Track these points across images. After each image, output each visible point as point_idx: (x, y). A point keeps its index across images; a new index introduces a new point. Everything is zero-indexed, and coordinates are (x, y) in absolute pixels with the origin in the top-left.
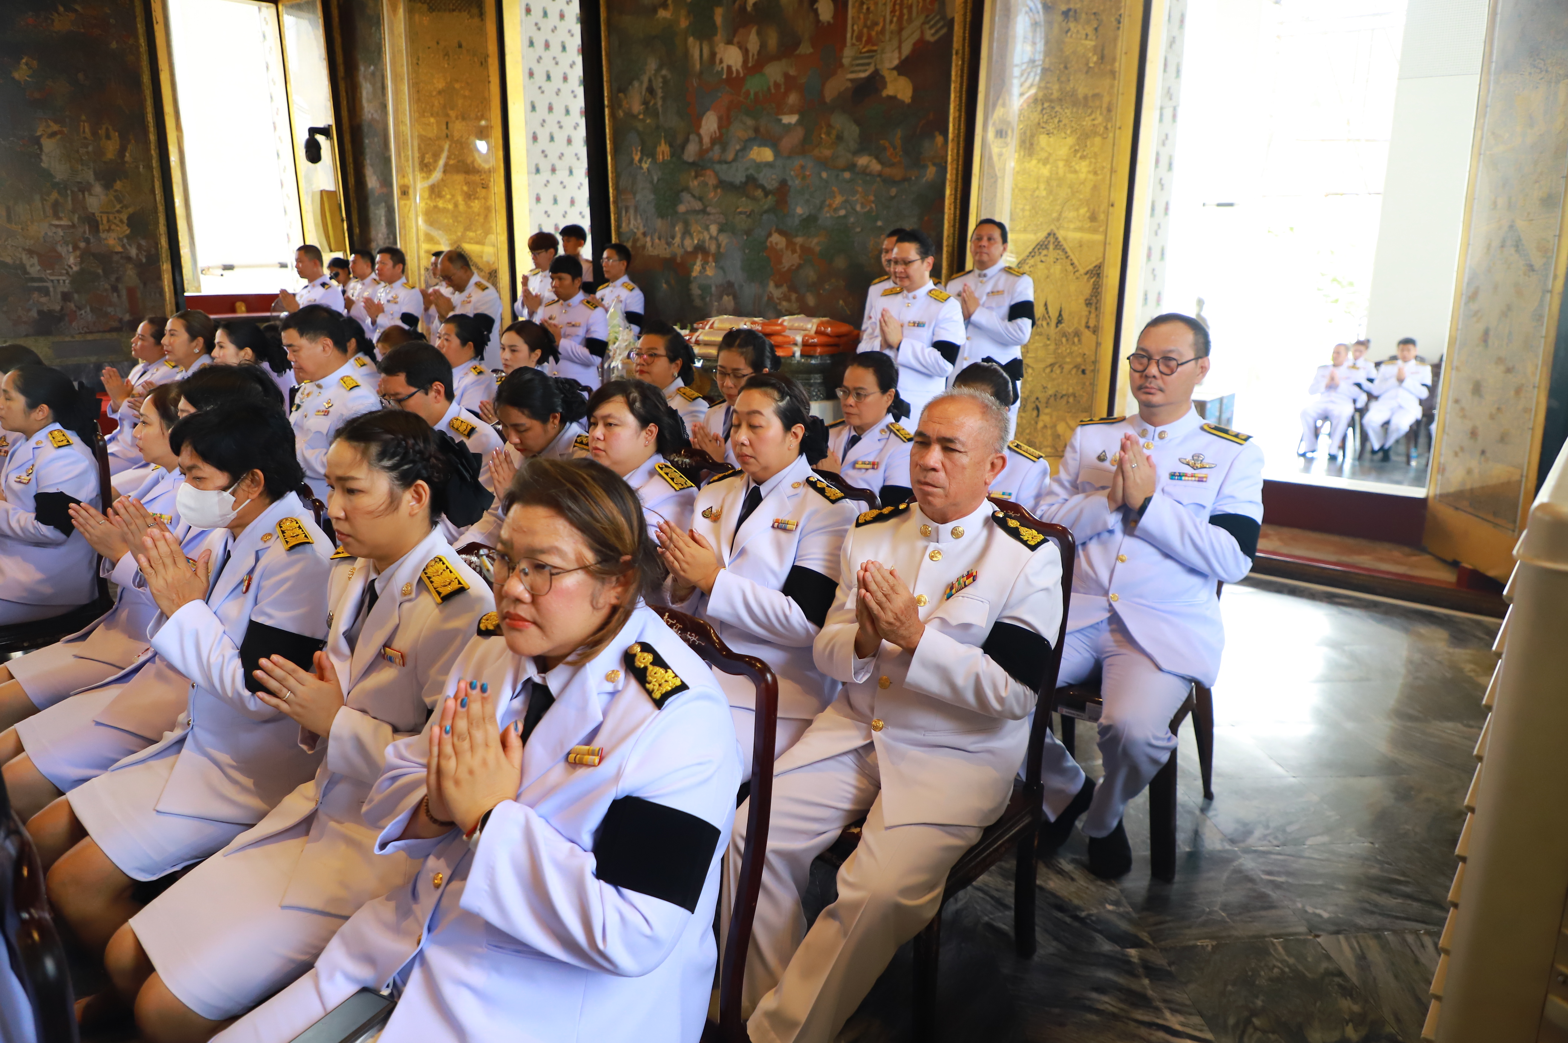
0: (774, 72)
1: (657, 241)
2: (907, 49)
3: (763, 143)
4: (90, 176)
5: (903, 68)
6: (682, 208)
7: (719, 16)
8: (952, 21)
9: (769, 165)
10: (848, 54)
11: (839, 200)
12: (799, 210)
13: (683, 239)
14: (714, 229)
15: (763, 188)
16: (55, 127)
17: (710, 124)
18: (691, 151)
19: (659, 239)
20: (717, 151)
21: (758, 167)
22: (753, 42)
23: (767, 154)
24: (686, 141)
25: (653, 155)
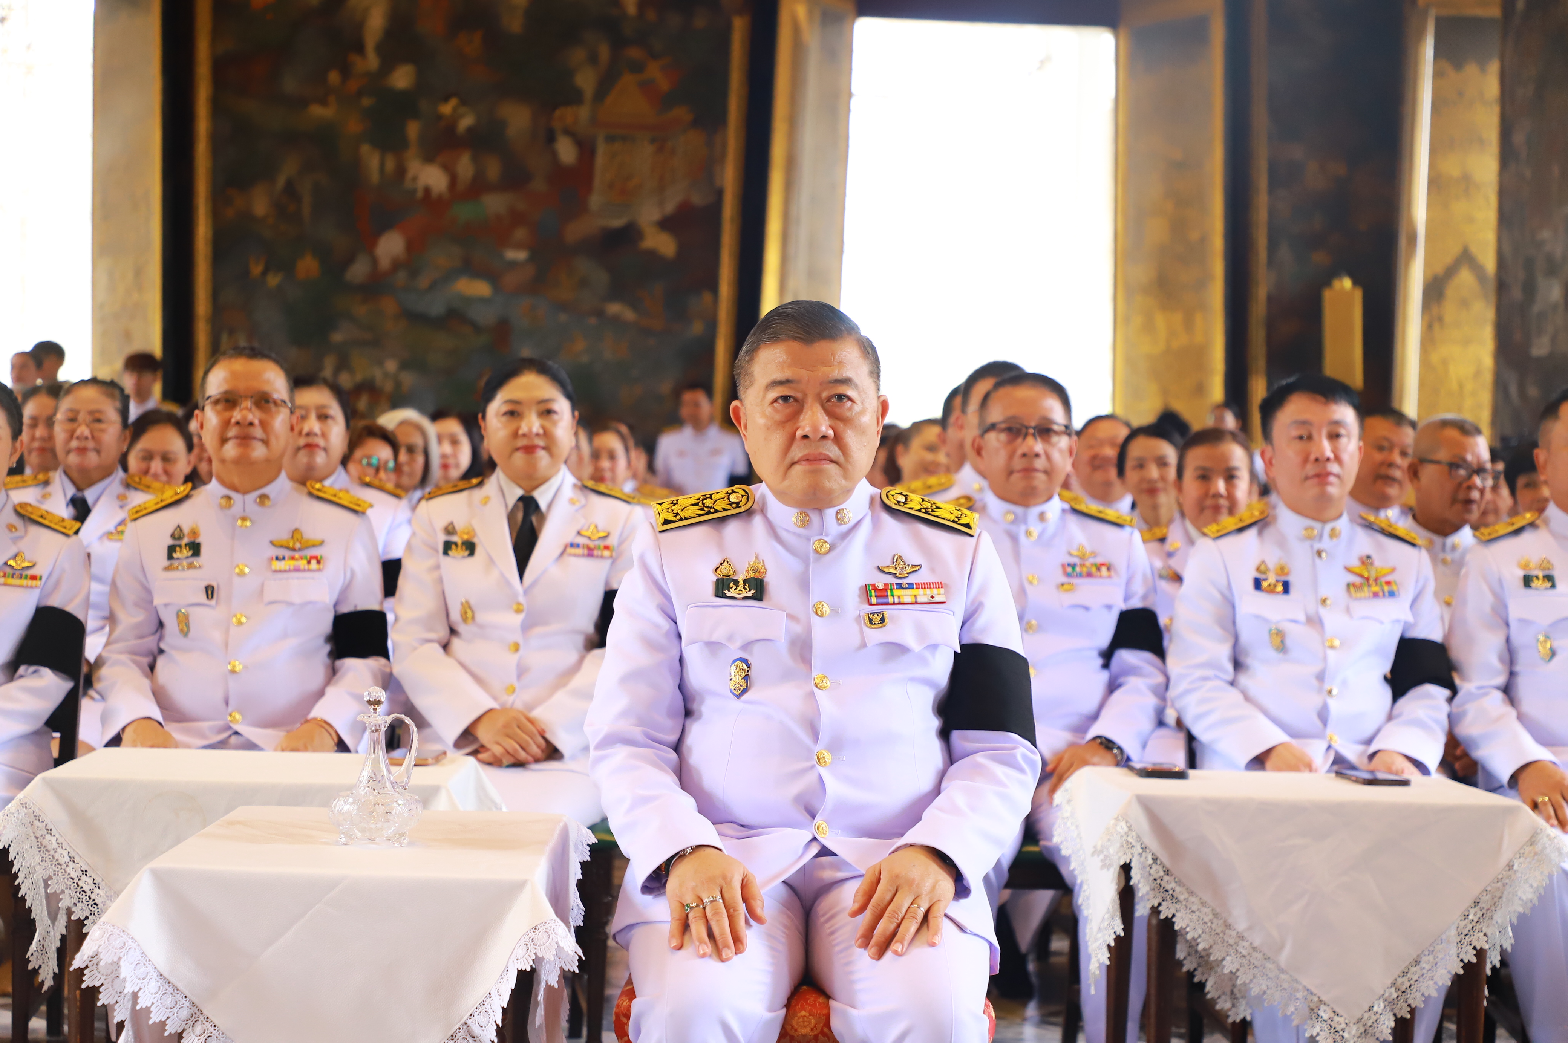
0: (495, 204)
2: (670, 207)
3: (476, 275)
5: (666, 224)
6: (337, 337)
7: (413, 129)
8: (719, 194)
9: (482, 300)
10: (595, 200)
11: (580, 345)
14: (391, 366)
15: (473, 323)
17: (391, 246)
18: (358, 271)
20: (401, 277)
21: (469, 301)
22: (465, 166)
23: (480, 288)
24: (349, 260)
25: (287, 267)
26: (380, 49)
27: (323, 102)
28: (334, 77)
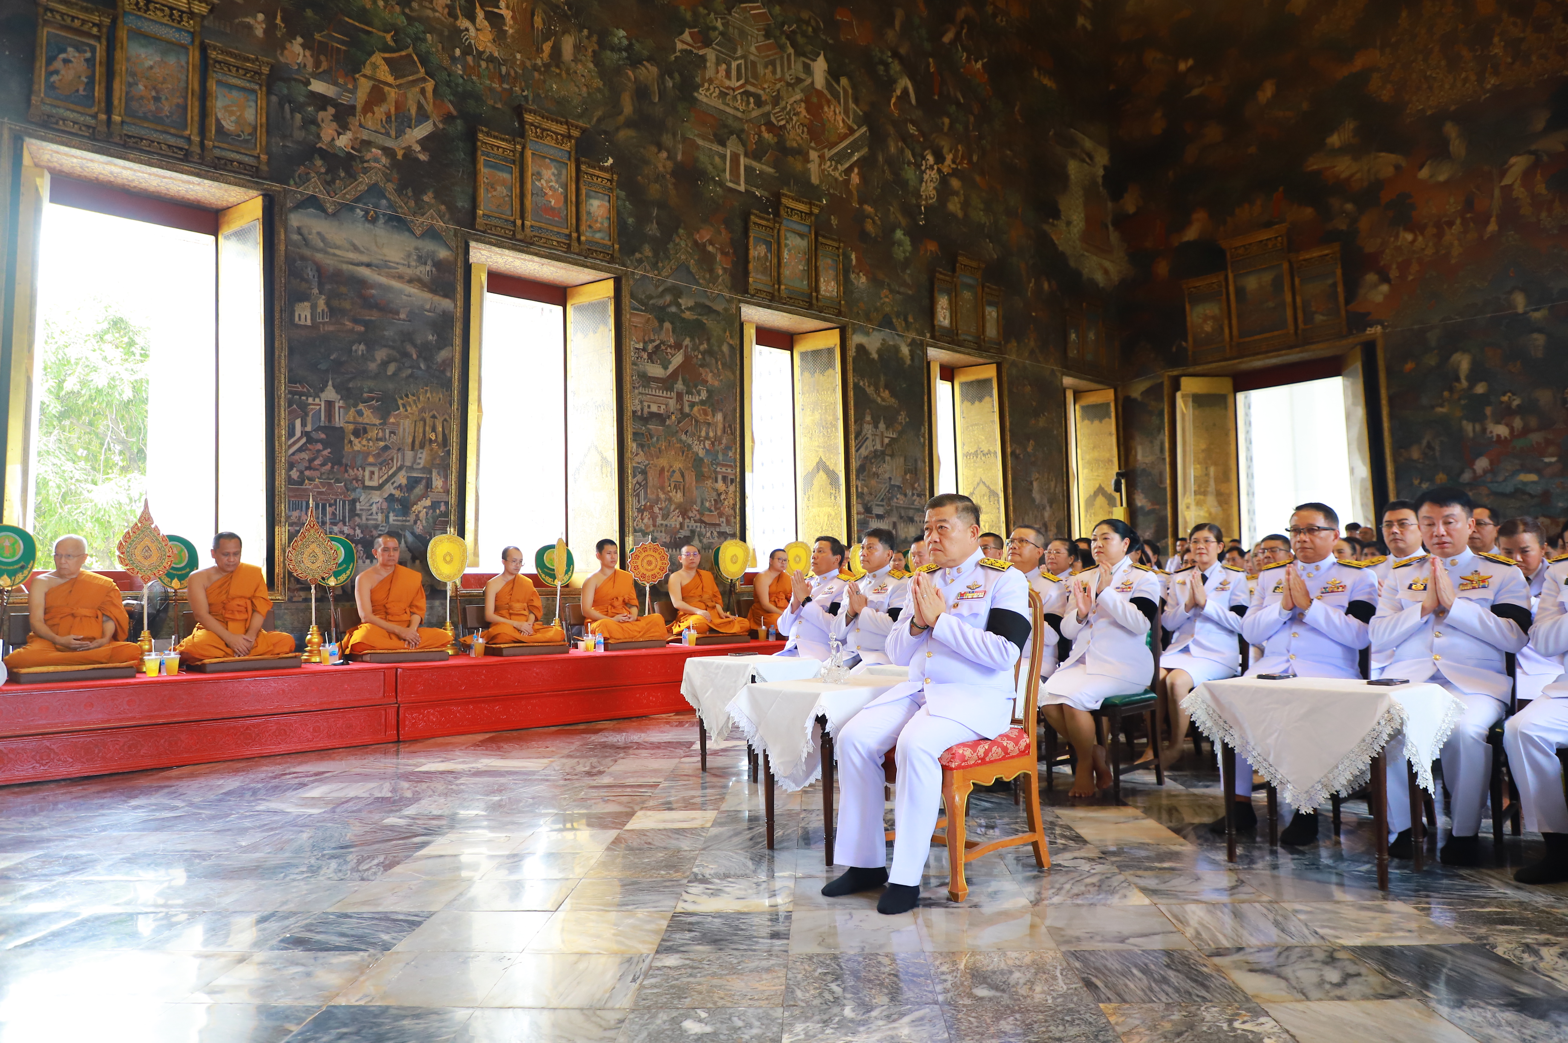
0: (1536, 437)
3: (1530, 471)
4: (1045, 501)
7: (1488, 411)
9: (1533, 482)
12: (1560, 505)
15: (1530, 495)
16: (1037, 475)
17: (1482, 464)
18: (1466, 477)
20: (1489, 477)
21: (1525, 484)
22: (1518, 423)
23: (1533, 477)
24: (1462, 472)
25: (1431, 480)
26: (1468, 378)
27: (1442, 406)
28: (1446, 394)
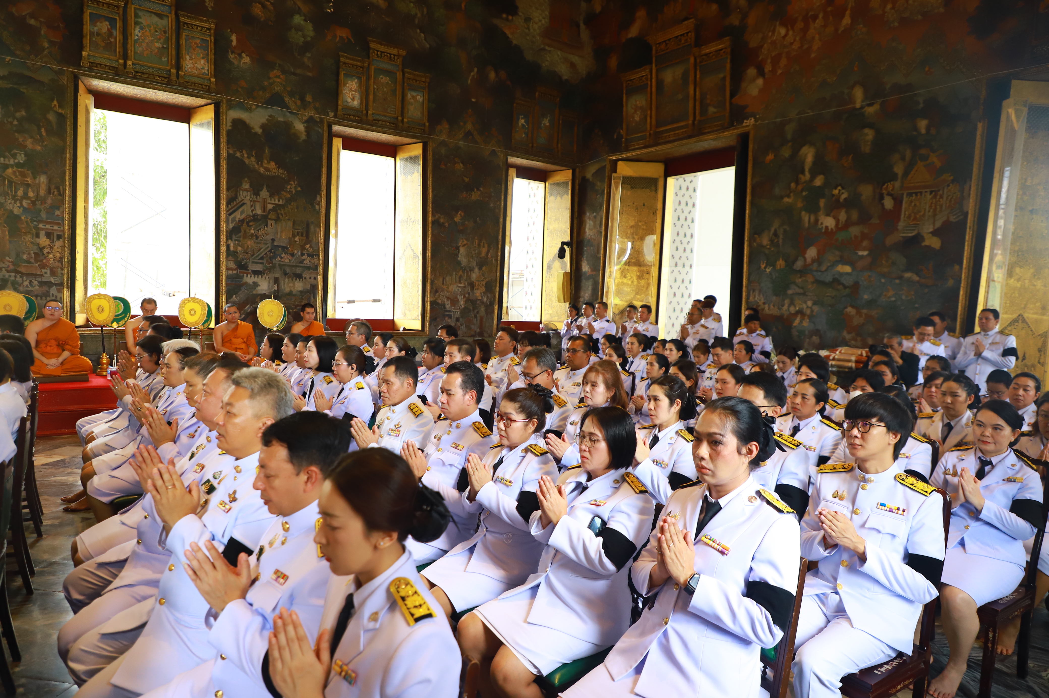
0: (855, 231)
1: (772, 307)
2: (938, 224)
3: (845, 263)
4: (474, 264)
5: (935, 233)
6: (790, 292)
7: (822, 203)
8: (966, 214)
9: (847, 274)
10: (901, 225)
11: (891, 293)
12: (866, 297)
13: (789, 306)
14: (810, 303)
15: (844, 285)
16: (465, 242)
17: (812, 253)
18: (799, 264)
19: (774, 306)
20: (815, 266)
21: (841, 274)
22: (843, 216)
23: (847, 269)
24: (796, 260)
25: (773, 265)
26: (811, 171)
27: (788, 196)
28: (793, 185)
